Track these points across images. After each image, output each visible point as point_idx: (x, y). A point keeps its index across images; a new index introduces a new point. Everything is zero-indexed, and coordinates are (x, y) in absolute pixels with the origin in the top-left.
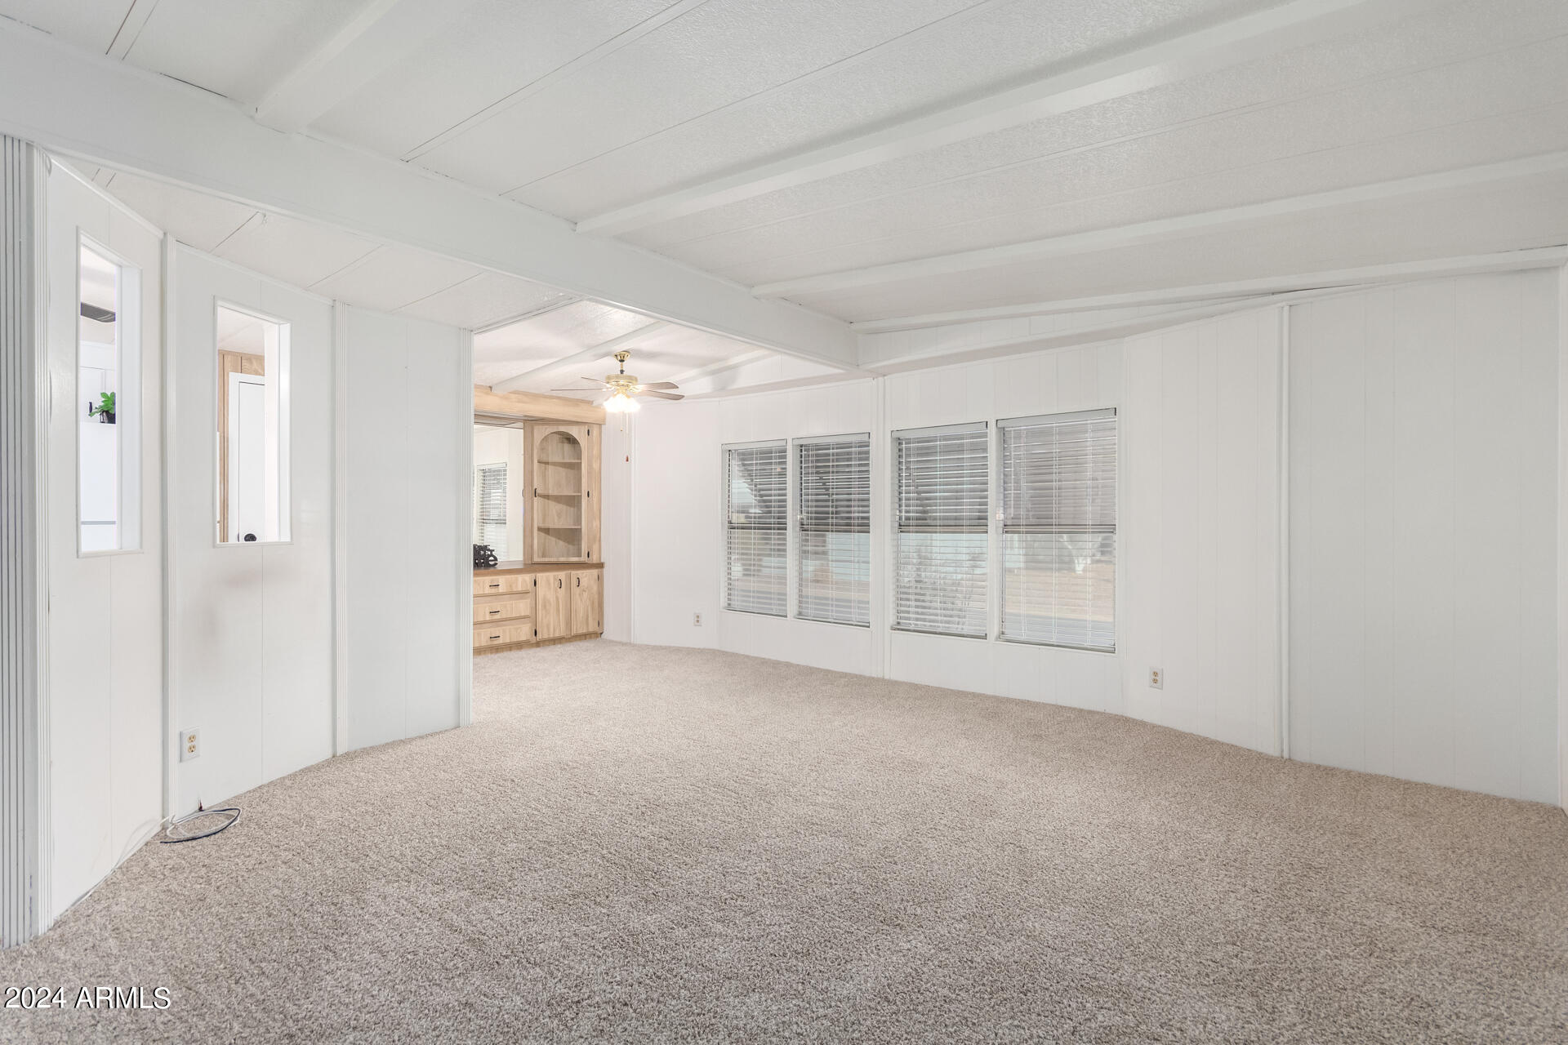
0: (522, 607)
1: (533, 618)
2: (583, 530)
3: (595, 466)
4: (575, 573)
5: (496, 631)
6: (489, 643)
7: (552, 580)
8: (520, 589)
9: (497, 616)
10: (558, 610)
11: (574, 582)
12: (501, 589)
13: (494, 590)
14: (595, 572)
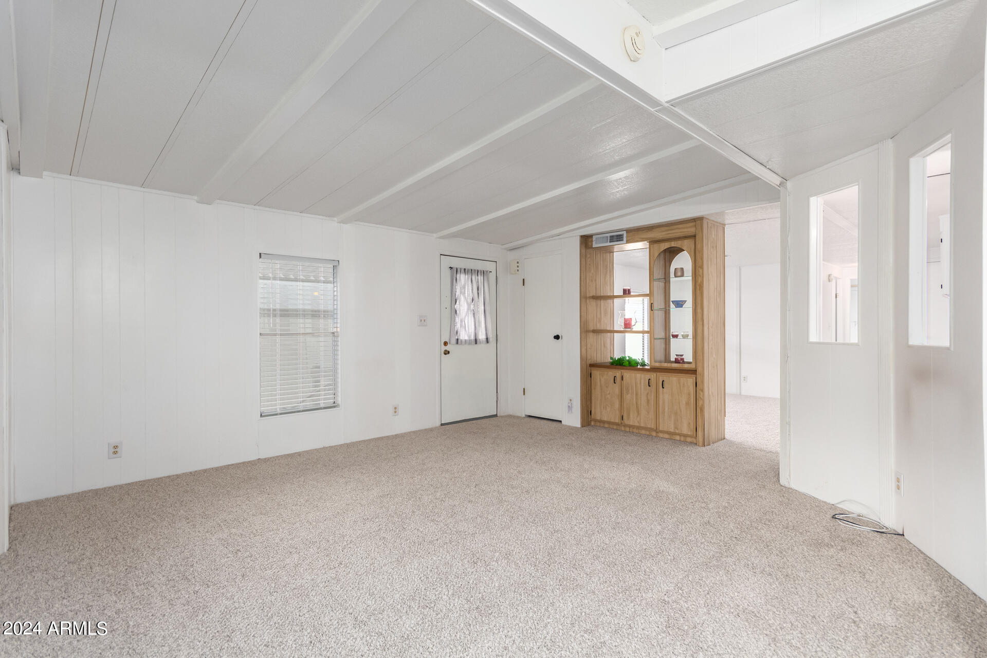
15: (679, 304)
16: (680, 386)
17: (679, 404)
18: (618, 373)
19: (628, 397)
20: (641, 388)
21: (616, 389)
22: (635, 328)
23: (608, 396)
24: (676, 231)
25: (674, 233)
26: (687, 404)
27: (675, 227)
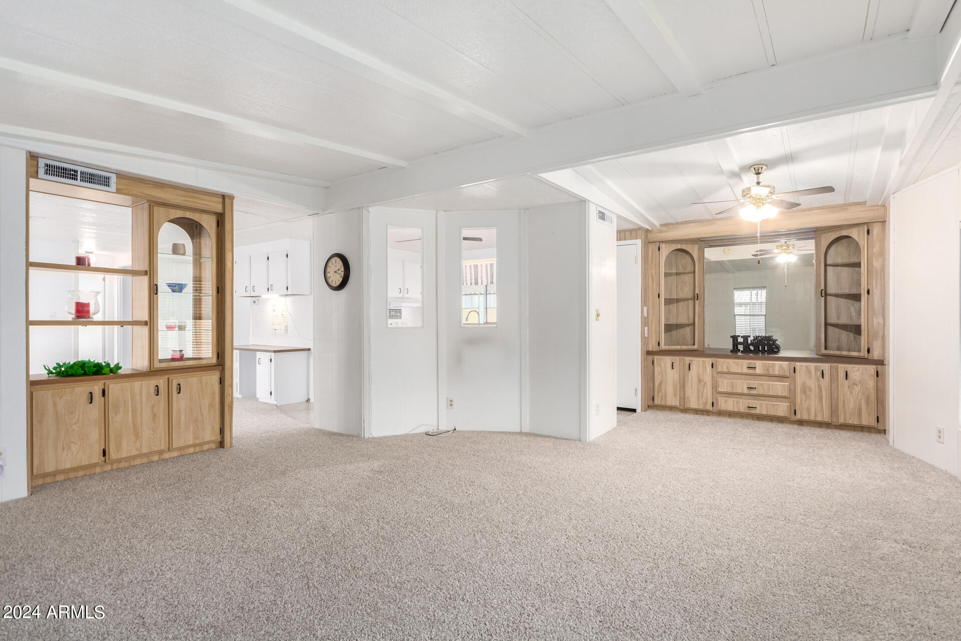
0: (780, 388)
1: (790, 398)
2: (862, 327)
3: (876, 264)
4: (842, 367)
5: (753, 403)
6: (747, 411)
7: (813, 371)
8: (777, 373)
9: (754, 392)
10: (821, 398)
11: (842, 375)
12: (758, 371)
13: (751, 371)
14: (872, 369)
15: (177, 288)
16: (202, 387)
17: (201, 408)
18: (96, 386)
19: (116, 420)
20: (141, 401)
21: (95, 411)
22: (97, 318)
23: (75, 427)
24: (198, 201)
25: (194, 202)
26: (211, 405)
27: (197, 195)
